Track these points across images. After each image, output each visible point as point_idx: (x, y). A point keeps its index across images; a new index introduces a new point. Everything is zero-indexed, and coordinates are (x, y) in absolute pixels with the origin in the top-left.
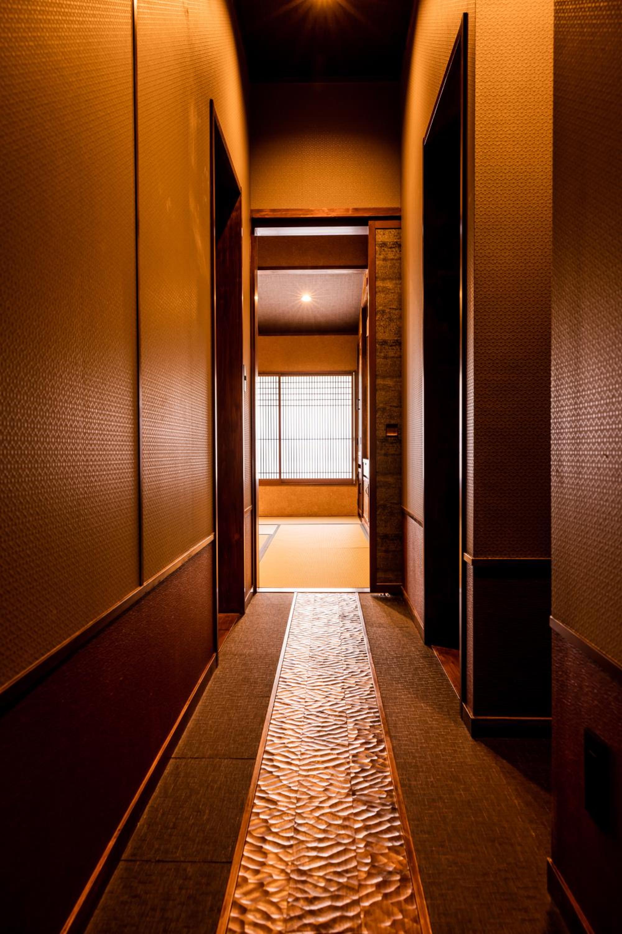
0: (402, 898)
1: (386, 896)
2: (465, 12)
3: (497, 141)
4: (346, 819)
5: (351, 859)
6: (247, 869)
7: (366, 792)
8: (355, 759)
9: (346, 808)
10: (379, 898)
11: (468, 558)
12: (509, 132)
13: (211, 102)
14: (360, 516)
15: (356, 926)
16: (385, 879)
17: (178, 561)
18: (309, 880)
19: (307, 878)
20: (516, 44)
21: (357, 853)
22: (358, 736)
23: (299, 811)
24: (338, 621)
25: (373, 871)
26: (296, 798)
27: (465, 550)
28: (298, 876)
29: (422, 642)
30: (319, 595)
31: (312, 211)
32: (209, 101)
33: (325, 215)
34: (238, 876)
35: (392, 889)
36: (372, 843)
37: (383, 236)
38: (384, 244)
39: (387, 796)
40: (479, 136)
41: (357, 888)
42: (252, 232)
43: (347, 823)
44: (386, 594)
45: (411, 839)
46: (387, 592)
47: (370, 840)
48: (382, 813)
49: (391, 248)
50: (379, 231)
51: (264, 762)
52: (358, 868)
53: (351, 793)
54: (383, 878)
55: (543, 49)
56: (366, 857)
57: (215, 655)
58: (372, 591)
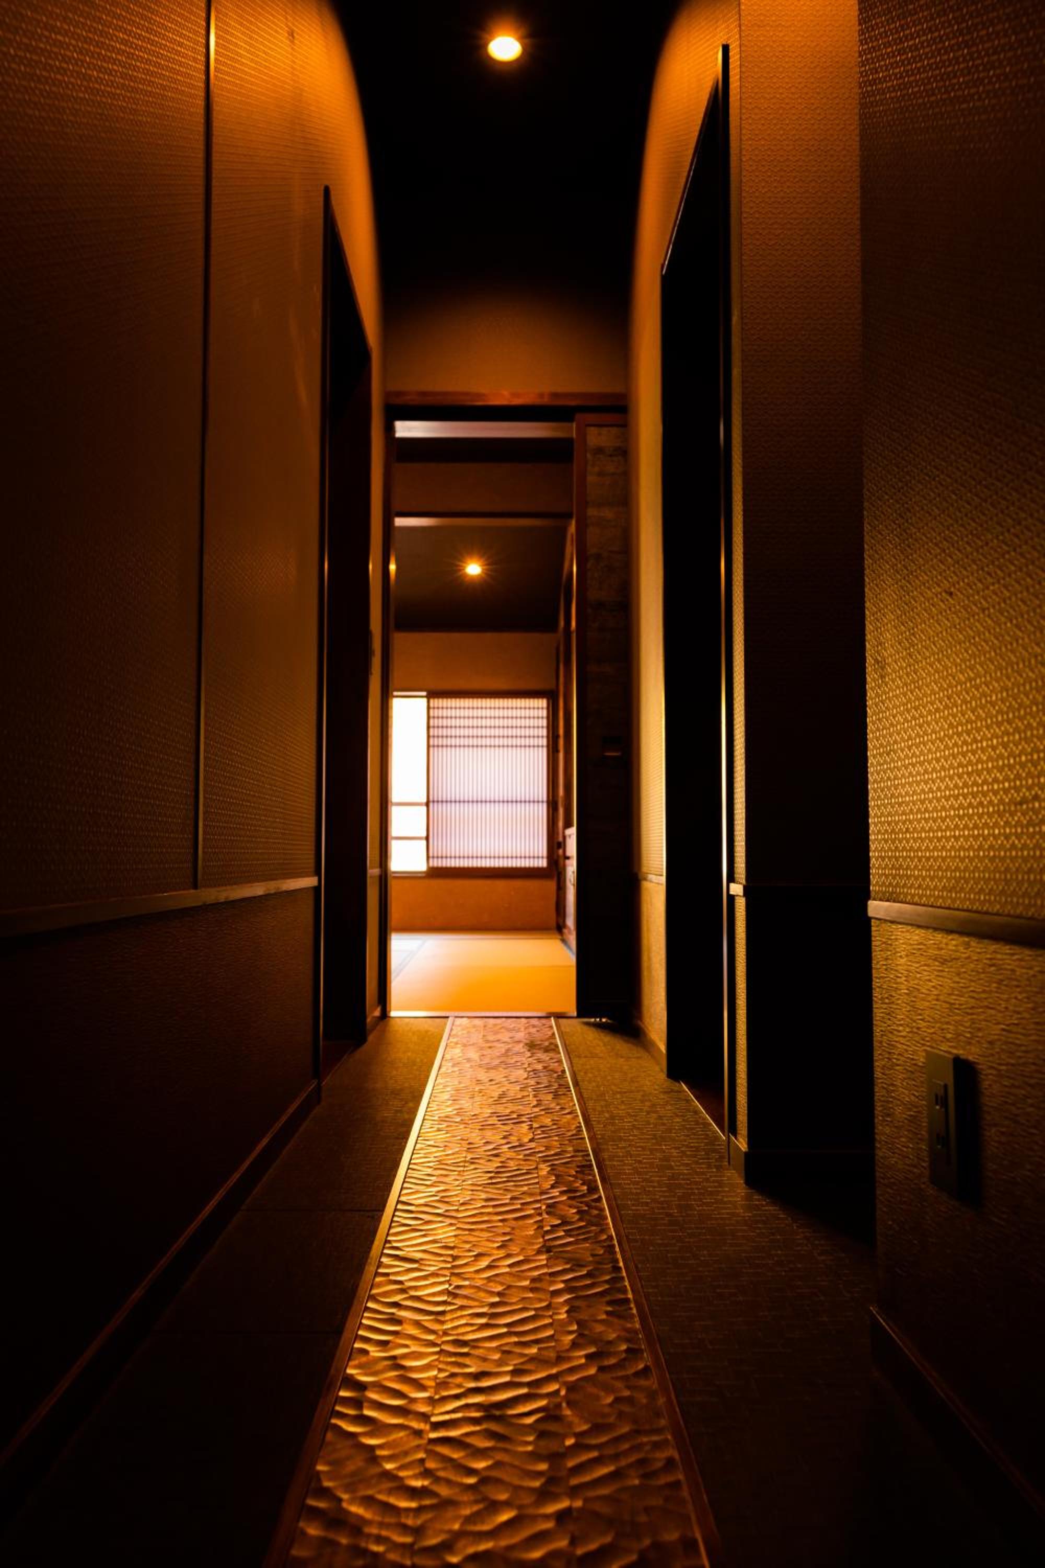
0: (630, 1371)
1: (601, 1369)
2: (725, 43)
3: (776, 229)
4: (533, 1280)
5: (545, 1327)
6: (367, 1340)
7: (568, 1249)
8: (551, 1210)
9: (537, 1268)
10: (592, 1371)
11: (737, 889)
12: (794, 216)
13: (327, 191)
14: (560, 928)
15: (551, 1406)
16: (600, 1350)
17: (258, 890)
18: (472, 1352)
19: (471, 1349)
20: (802, 85)
21: (554, 1320)
22: (556, 1183)
23: (456, 1271)
24: (522, 1051)
25: (581, 1341)
26: (452, 1256)
27: (731, 879)
28: (455, 1348)
29: (663, 1076)
30: (492, 1021)
31: (484, 395)
32: (322, 188)
33: (505, 403)
34: (352, 1348)
35: (612, 1361)
36: (578, 1307)
37: (598, 437)
38: (599, 450)
39: (605, 1252)
40: (748, 221)
41: (554, 1361)
42: (389, 429)
43: (538, 1285)
44: (604, 1020)
45: (644, 1302)
46: (604, 1017)
47: (577, 1303)
48: (597, 1273)
49: (611, 456)
50: (592, 428)
51: (397, 1213)
52: (556, 1337)
53: (544, 1249)
54: (598, 1349)
55: (844, 93)
56: (570, 1323)
57: (315, 1082)
58: (580, 1015)
